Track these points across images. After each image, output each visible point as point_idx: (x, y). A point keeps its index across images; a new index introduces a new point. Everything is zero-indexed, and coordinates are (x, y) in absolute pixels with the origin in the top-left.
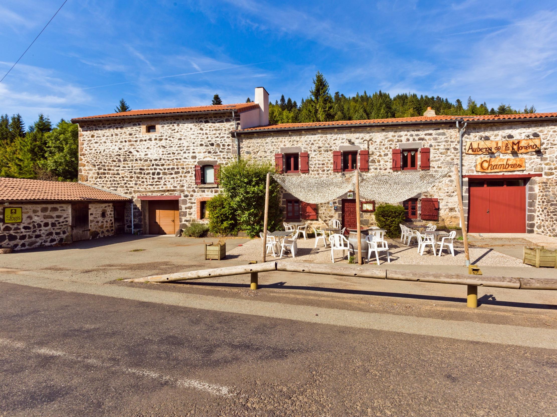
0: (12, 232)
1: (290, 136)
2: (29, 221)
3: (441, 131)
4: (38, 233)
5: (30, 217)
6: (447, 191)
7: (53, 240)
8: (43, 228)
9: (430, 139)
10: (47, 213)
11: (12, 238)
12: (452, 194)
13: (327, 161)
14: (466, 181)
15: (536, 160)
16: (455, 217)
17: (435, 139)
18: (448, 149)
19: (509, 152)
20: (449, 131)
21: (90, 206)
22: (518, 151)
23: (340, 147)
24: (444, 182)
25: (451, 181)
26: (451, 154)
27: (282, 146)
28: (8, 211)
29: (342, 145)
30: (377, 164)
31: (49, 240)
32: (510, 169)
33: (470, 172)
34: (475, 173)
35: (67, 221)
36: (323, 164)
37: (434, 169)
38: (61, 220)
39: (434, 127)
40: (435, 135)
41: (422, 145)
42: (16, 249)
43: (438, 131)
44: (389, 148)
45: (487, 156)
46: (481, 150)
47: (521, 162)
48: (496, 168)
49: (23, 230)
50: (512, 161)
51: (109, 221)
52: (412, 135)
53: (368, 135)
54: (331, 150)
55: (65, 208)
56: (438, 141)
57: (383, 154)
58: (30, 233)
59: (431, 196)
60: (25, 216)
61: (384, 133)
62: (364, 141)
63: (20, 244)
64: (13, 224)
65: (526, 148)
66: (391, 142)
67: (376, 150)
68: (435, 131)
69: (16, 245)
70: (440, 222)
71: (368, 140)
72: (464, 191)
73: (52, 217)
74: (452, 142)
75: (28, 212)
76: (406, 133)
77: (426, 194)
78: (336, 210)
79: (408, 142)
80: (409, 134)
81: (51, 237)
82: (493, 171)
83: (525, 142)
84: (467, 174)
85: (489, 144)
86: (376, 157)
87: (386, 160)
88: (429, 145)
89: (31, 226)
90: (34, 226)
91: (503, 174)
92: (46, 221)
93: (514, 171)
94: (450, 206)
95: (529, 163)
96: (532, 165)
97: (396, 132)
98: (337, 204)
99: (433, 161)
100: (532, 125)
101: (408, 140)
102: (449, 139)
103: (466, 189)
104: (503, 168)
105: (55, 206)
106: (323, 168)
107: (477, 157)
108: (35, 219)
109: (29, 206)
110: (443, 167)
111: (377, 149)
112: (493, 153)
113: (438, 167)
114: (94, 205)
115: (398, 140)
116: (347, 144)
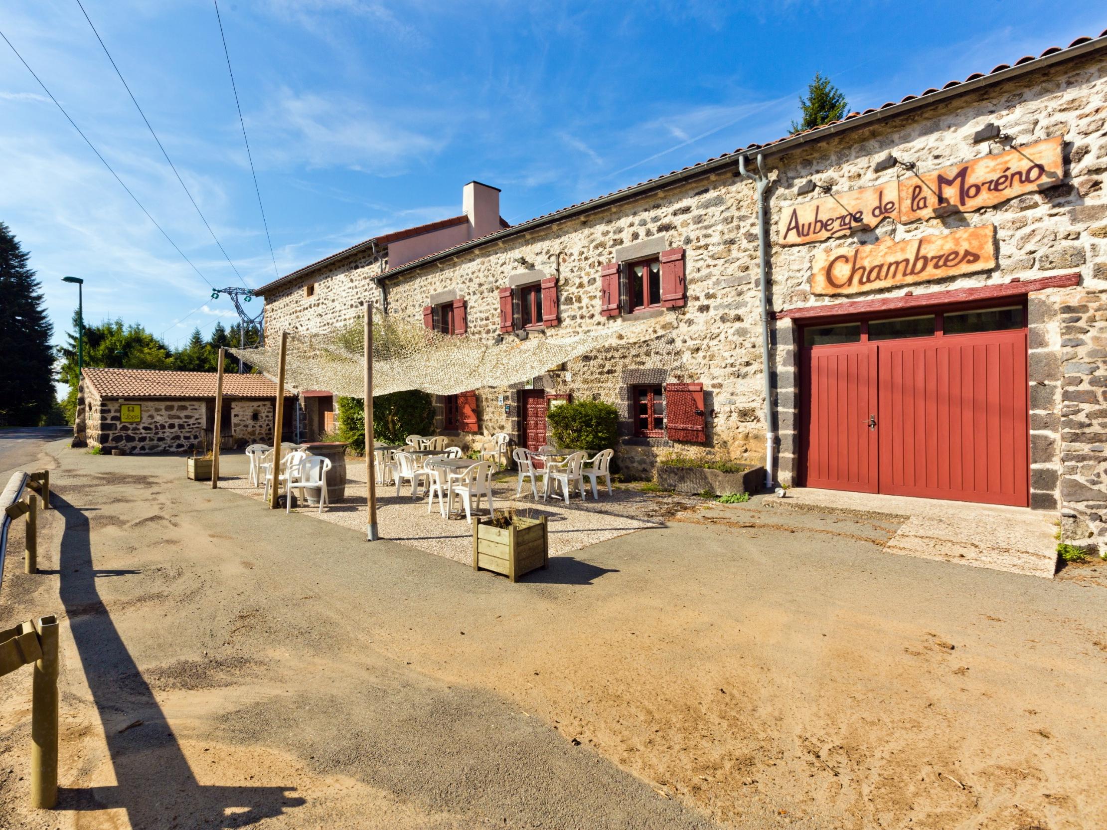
0: (130, 432)
1: (441, 270)
2: (150, 420)
3: (712, 194)
4: (161, 435)
5: (152, 417)
6: (730, 361)
7: (180, 446)
8: (167, 430)
9: (685, 224)
10: (174, 412)
11: (130, 439)
12: (744, 370)
13: (492, 311)
14: (786, 329)
15: (1049, 224)
16: (756, 437)
17: (699, 220)
18: (732, 242)
19: (927, 213)
20: (733, 188)
21: (233, 405)
22: (963, 204)
23: (512, 278)
24: (722, 337)
25: (742, 332)
26: (741, 255)
27: (432, 292)
28: (124, 409)
29: (514, 272)
30: (576, 305)
31: (175, 445)
32: (931, 272)
33: (795, 299)
34: (812, 302)
35: (199, 423)
36: (487, 319)
37: (698, 304)
38: (191, 421)
39: (692, 189)
40: (698, 208)
41: (667, 243)
42: (134, 452)
43: (705, 195)
44: (596, 264)
45: (850, 240)
46: (825, 226)
47: (975, 243)
48: (878, 277)
49: (143, 431)
50: (939, 242)
51: (264, 426)
52: (643, 223)
53: (558, 241)
54: (497, 288)
55: (196, 407)
56: (706, 223)
57: (585, 280)
58: (152, 435)
59: (691, 377)
60: (145, 415)
61: (587, 231)
62: (549, 258)
63: (139, 447)
64: (131, 423)
65: (995, 186)
66: (601, 249)
67: (573, 274)
68: (696, 198)
69: (134, 448)
70: (716, 449)
71: (557, 252)
72: (779, 359)
73: (179, 417)
74: (742, 218)
75: (149, 411)
76: (630, 219)
77: (679, 373)
78: (509, 414)
79: (635, 242)
80: (636, 220)
81: (178, 442)
82: (867, 287)
83: (992, 163)
84: (787, 307)
85: (853, 203)
86: (573, 289)
87: (592, 294)
88: (683, 239)
89: (152, 426)
90: (156, 427)
91: (910, 294)
92: (171, 421)
93: (953, 279)
94: (742, 403)
95: (1014, 241)
96: (1029, 247)
97: (609, 222)
98: (509, 402)
99: (693, 281)
100: (1027, 93)
101: (635, 236)
102: (733, 212)
103: (788, 352)
104: (905, 274)
105: (183, 403)
106: (487, 325)
107: (815, 252)
108: (158, 418)
109: (150, 404)
110: (719, 294)
111: (575, 269)
112: (867, 230)
113: (709, 296)
114: (240, 404)
115: (615, 240)
116: (522, 270)
